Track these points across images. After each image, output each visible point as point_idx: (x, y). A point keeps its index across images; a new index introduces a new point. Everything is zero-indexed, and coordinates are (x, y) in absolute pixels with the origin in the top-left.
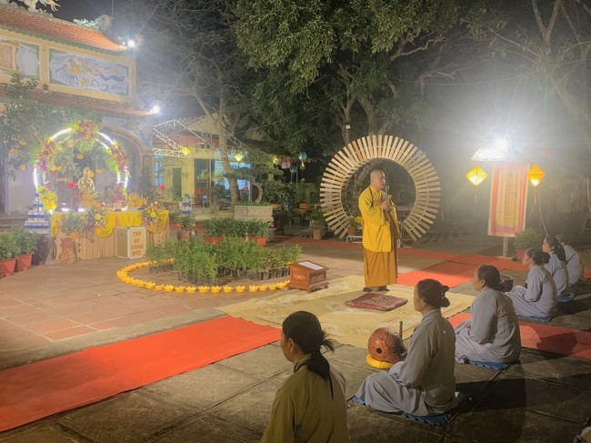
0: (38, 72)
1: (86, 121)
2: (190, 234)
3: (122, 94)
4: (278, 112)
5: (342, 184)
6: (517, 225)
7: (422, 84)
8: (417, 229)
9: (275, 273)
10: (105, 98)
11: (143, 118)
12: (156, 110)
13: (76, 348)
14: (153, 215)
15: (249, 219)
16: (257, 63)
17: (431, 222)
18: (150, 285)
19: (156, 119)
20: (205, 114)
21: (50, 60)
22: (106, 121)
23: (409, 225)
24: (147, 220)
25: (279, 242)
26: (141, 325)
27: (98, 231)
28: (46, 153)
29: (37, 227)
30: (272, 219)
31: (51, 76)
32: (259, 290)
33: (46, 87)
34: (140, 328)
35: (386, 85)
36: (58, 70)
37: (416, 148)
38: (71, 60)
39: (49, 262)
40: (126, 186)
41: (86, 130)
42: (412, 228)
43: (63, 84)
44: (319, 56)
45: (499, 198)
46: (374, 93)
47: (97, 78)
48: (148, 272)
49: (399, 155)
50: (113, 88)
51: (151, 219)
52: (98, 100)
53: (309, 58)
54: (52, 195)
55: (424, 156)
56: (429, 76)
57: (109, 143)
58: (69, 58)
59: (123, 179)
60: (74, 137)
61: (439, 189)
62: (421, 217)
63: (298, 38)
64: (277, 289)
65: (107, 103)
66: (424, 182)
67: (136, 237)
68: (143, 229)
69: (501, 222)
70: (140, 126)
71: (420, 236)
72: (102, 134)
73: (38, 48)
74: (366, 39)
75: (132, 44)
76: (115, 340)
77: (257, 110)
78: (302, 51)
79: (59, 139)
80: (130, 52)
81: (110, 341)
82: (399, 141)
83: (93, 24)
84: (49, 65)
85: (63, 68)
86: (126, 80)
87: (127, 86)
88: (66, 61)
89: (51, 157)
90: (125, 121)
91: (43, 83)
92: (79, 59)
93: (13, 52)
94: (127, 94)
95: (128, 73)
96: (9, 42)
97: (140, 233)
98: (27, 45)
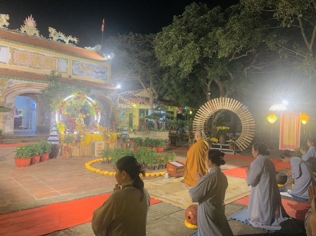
0: (67, 70)
1: (81, 92)
2: (127, 145)
3: (104, 79)
4: (175, 87)
5: (204, 121)
6: (295, 144)
7: (246, 73)
8: (243, 146)
9: (161, 167)
10: (96, 81)
11: (113, 90)
12: (119, 86)
13: (46, 204)
14: (109, 135)
15: (156, 138)
16: (164, 64)
17: (250, 142)
18: (98, 171)
19: (119, 91)
20: (143, 88)
21: (73, 65)
22: (93, 92)
23: (239, 143)
24: (106, 138)
25: (172, 150)
26: (83, 192)
27: (82, 143)
28: (62, 106)
29: (53, 141)
30: (168, 138)
31: (72, 72)
32: (150, 176)
33: (70, 77)
34: (83, 194)
35: (228, 73)
36: (76, 69)
37: (242, 104)
38: (82, 65)
39: (58, 157)
40: (99, 122)
41: (80, 96)
42: (240, 145)
43: (77, 75)
44: (193, 61)
45: (285, 130)
46: (220, 77)
47: (94, 72)
48: (101, 163)
49: (233, 107)
50: (100, 77)
51: (108, 138)
53: (188, 62)
54: (63, 125)
55: (246, 108)
56: (249, 68)
57: (91, 101)
59: (98, 118)
60: (75, 99)
61: (254, 125)
62: (245, 139)
63: (182, 52)
64: (160, 175)
65: (97, 84)
66: (246, 121)
67: (99, 146)
68: (103, 143)
69: (286, 142)
70: (111, 94)
71: (244, 149)
72: (88, 98)
73: (67, 60)
74: (215, 51)
75: (109, 57)
76: (67, 200)
77: (165, 86)
78: (184, 58)
79: (68, 100)
80: (108, 60)
81: (64, 201)
82: (233, 101)
83: (93, 49)
84: (72, 67)
85: (78, 68)
86: (106, 73)
87: (107, 76)
88: (79, 65)
89: (64, 108)
90: (105, 91)
91: (69, 75)
92: (85, 64)
93: (57, 62)
94: (107, 80)
95: (107, 70)
96: (55, 57)
97: (101, 144)
98: (63, 58)
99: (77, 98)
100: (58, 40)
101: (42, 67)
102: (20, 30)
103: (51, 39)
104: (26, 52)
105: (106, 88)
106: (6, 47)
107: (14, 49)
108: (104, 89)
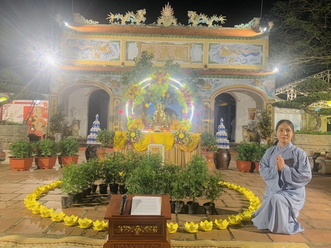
0: (202, 58)
1: (160, 71)
3: (257, 64)
10: (244, 68)
12: (276, 70)
14: (181, 136)
21: (209, 50)
24: (177, 140)
29: (94, 140)
31: (209, 59)
33: (206, 66)
36: (214, 55)
38: (223, 48)
43: (216, 63)
50: (251, 60)
51: (180, 140)
52: (239, 70)
57: (178, 85)
58: (221, 47)
60: (152, 82)
65: (245, 71)
68: (162, 146)
70: (264, 83)
72: (173, 80)
73: (202, 44)
83: (247, 25)
84: (208, 53)
85: (217, 53)
86: (261, 54)
87: (262, 58)
88: (219, 49)
89: (135, 97)
90: (253, 80)
91: (204, 64)
92: (228, 46)
93: (189, 49)
94: (261, 63)
95: (262, 49)
96: (186, 44)
97: (158, 149)
98: (196, 44)
100: (199, 25)
102: (157, 23)
103: (190, 25)
105: (255, 74)
106: (133, 42)
107: (142, 43)
108: (251, 77)
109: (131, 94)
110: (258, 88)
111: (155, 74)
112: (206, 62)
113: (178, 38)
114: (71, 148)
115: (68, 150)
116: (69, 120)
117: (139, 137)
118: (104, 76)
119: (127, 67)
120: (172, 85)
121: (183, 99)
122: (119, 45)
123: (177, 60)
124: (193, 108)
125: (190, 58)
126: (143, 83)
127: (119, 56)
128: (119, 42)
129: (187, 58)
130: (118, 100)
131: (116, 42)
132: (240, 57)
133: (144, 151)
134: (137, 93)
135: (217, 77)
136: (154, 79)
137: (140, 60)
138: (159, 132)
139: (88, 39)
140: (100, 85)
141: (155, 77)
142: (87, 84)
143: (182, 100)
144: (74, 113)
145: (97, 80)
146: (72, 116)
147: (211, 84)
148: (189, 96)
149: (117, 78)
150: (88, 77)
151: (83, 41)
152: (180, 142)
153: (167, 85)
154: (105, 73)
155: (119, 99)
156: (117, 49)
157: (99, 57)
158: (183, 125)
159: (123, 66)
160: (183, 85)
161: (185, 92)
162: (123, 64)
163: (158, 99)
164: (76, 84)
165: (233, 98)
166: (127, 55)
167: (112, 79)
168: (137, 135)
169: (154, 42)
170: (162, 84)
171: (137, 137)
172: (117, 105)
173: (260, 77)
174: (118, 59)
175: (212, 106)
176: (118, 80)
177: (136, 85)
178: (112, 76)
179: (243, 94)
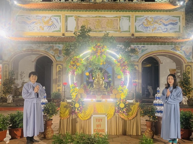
0: (130, 28)
3: (176, 32)
10: (165, 36)
21: (135, 21)
24: (118, 109)
27: (80, 115)
31: (136, 29)
33: (133, 35)
36: (139, 26)
38: (147, 19)
41: (97, 50)
43: (142, 32)
50: (171, 29)
51: (120, 109)
52: (161, 38)
57: (114, 56)
58: (145, 18)
60: (92, 55)
65: (166, 38)
67: (98, 123)
70: (183, 48)
75: (182, 3)
84: (135, 24)
85: (142, 24)
86: (179, 24)
87: (180, 27)
88: (144, 20)
89: (77, 67)
90: (173, 46)
91: (132, 33)
92: (151, 18)
93: (118, 21)
94: (179, 32)
95: (180, 19)
96: (116, 17)
97: (101, 120)
98: (124, 16)
99: (95, 53)
101: (104, 29)
104: (89, 17)
105: (175, 41)
106: (72, 16)
107: (79, 17)
108: (172, 43)
109: (73, 65)
110: (178, 53)
111: (94, 47)
112: (133, 31)
113: (109, 12)
114: (20, 121)
115: (17, 123)
116: (19, 82)
117: (83, 107)
118: (48, 45)
119: (67, 37)
120: (110, 57)
121: (120, 68)
122: (60, 19)
123: (109, 30)
124: (128, 76)
125: (120, 28)
126: (84, 55)
127: (60, 28)
128: (60, 16)
129: (117, 29)
130: (60, 66)
131: (57, 16)
132: (161, 27)
133: (87, 120)
134: (78, 64)
135: (143, 44)
136: (93, 51)
137: (79, 34)
138: (100, 101)
139: (34, 15)
140: (44, 53)
141: (95, 50)
142: (33, 52)
143: (118, 69)
144: (23, 77)
145: (42, 49)
146: (22, 79)
147: (138, 50)
148: (125, 66)
149: (59, 47)
150: (34, 47)
151: (29, 17)
152: (120, 111)
153: (105, 56)
154: (49, 43)
155: (61, 64)
156: (57, 22)
157: (43, 29)
158: (121, 92)
159: (63, 37)
160: (119, 56)
161: (122, 62)
162: (63, 35)
163: (97, 68)
164: (24, 53)
165: (156, 61)
166: (67, 27)
167: (55, 48)
168: (81, 105)
169: (89, 16)
170: (101, 55)
171: (81, 107)
172: (59, 69)
173: (179, 43)
174: (60, 31)
175: (140, 68)
176: (60, 49)
177: (78, 57)
178: (54, 45)
179: (165, 57)
